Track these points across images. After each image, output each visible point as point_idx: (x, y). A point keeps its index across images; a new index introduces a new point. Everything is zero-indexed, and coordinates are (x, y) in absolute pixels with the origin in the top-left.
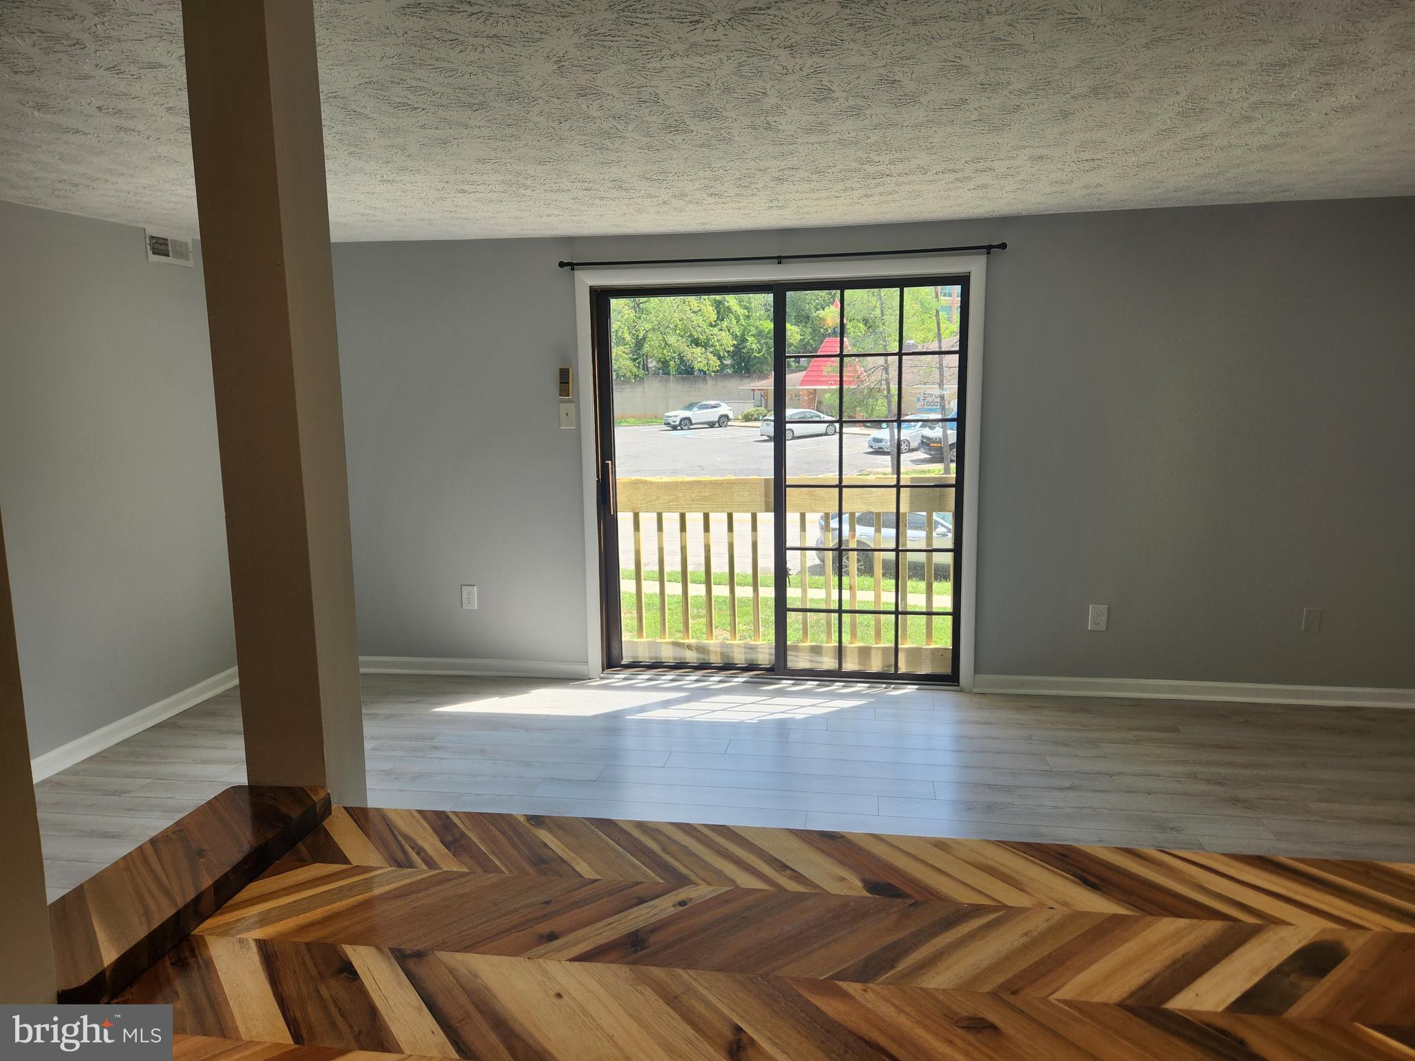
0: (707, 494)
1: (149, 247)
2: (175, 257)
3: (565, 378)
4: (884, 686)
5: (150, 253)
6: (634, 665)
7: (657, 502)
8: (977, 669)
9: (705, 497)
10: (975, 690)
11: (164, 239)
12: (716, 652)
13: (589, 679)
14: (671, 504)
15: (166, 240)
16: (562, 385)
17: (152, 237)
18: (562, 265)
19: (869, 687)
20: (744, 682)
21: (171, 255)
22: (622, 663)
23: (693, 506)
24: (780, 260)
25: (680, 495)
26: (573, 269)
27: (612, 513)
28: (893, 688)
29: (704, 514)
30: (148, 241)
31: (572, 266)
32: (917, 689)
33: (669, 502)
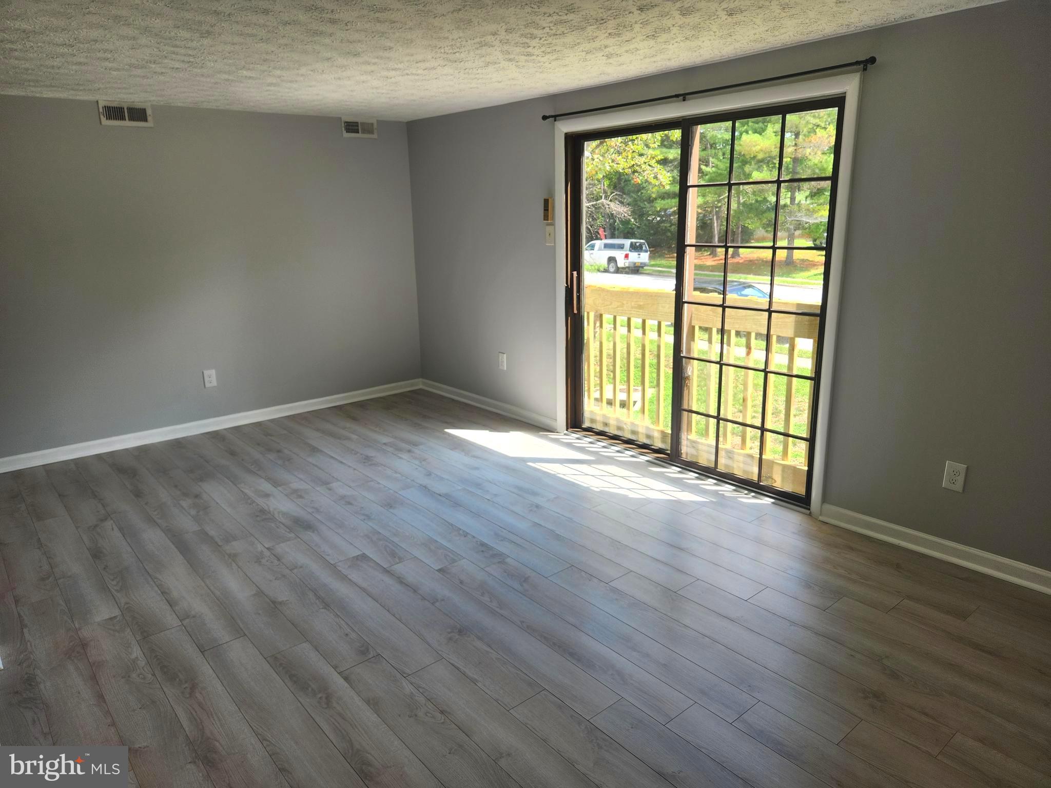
0: (642, 303)
1: (343, 129)
2: (363, 133)
3: (547, 206)
4: (746, 492)
5: (344, 132)
6: (589, 430)
7: (610, 307)
8: (825, 499)
9: (640, 305)
10: (821, 518)
11: (355, 123)
12: (642, 433)
13: (557, 432)
14: (619, 309)
15: (357, 123)
16: (545, 212)
17: (346, 122)
18: (545, 118)
19: (734, 490)
20: (647, 461)
21: (360, 132)
22: (583, 426)
23: (633, 312)
24: (684, 97)
25: (625, 302)
26: (555, 120)
27: (575, 312)
28: (753, 496)
29: (643, 320)
30: (343, 125)
31: (556, 117)
32: (773, 503)
33: (618, 307)
